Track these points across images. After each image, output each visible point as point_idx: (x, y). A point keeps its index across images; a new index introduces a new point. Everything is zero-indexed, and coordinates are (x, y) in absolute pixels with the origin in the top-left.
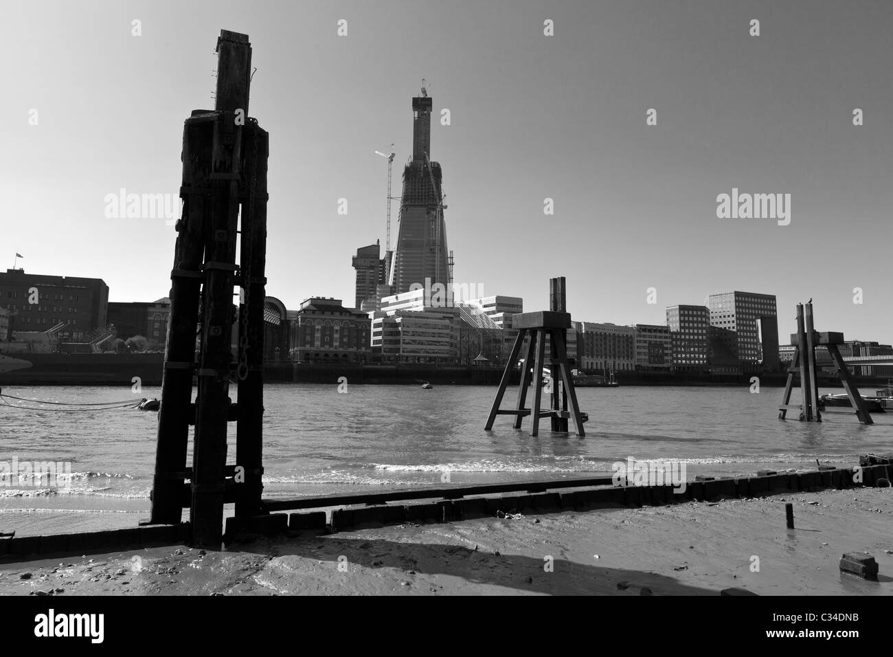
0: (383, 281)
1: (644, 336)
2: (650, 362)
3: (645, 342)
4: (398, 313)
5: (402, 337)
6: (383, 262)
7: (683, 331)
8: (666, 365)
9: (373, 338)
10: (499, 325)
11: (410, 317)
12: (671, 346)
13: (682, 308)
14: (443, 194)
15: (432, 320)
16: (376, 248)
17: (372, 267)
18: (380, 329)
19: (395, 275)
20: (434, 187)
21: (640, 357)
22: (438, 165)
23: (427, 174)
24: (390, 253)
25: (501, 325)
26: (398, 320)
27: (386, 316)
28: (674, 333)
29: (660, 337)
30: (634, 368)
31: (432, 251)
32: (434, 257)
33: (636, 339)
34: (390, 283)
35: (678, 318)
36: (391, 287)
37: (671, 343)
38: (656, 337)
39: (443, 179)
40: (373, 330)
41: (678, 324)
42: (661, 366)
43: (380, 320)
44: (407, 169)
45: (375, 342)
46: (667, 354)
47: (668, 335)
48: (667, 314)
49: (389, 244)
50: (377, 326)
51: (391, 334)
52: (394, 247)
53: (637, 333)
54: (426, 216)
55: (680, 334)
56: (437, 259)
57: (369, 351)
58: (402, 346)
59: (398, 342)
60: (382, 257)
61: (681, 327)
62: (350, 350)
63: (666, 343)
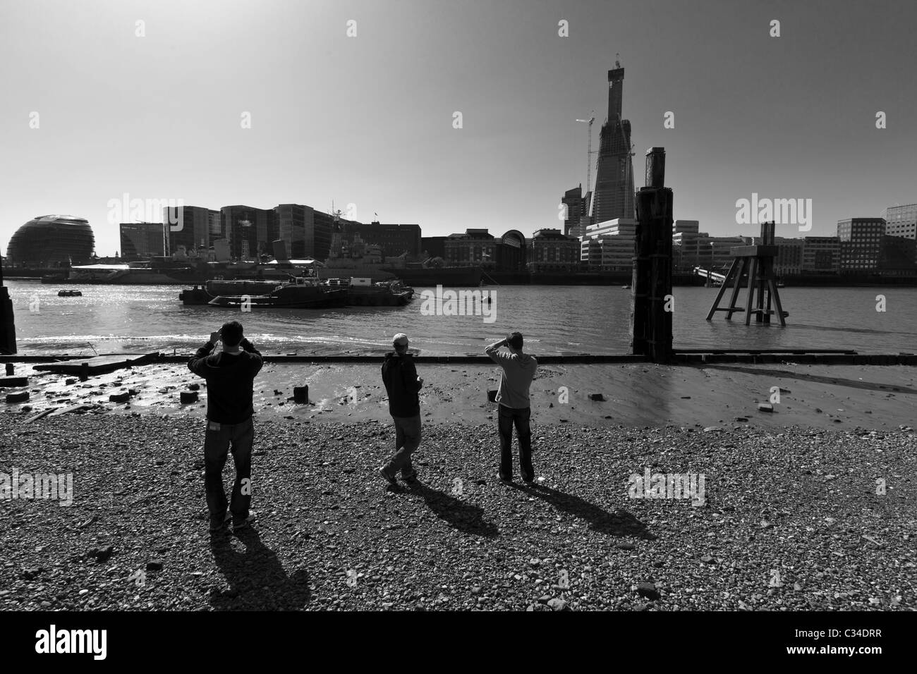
0: (584, 213)
1: (812, 246)
2: (816, 268)
3: (813, 251)
4: (600, 237)
5: (603, 254)
6: (584, 199)
7: (854, 240)
8: (833, 270)
9: (582, 255)
10: (678, 242)
11: (609, 239)
12: (839, 254)
13: (854, 221)
14: (632, 145)
15: (625, 241)
16: (579, 190)
17: (576, 204)
18: (587, 248)
19: (594, 209)
20: (625, 140)
21: (807, 263)
22: (628, 122)
23: (619, 130)
24: (590, 193)
25: (679, 242)
26: (600, 242)
27: (591, 239)
28: (844, 243)
29: (829, 247)
30: (799, 272)
31: (623, 189)
32: (624, 193)
33: (804, 248)
34: (590, 214)
35: (850, 230)
36: (591, 218)
37: (840, 251)
38: (824, 246)
39: (632, 133)
40: (582, 249)
41: (849, 235)
42: (827, 270)
43: (587, 242)
44: (603, 129)
45: (584, 257)
46: (835, 261)
47: (838, 244)
48: (839, 227)
49: (589, 186)
50: (585, 246)
51: (595, 251)
52: (593, 189)
53: (805, 244)
54: (618, 163)
55: (851, 243)
56: (626, 195)
57: (580, 263)
58: (603, 260)
59: (601, 257)
60: (583, 196)
61: (852, 238)
62: (567, 263)
63: (836, 251)
